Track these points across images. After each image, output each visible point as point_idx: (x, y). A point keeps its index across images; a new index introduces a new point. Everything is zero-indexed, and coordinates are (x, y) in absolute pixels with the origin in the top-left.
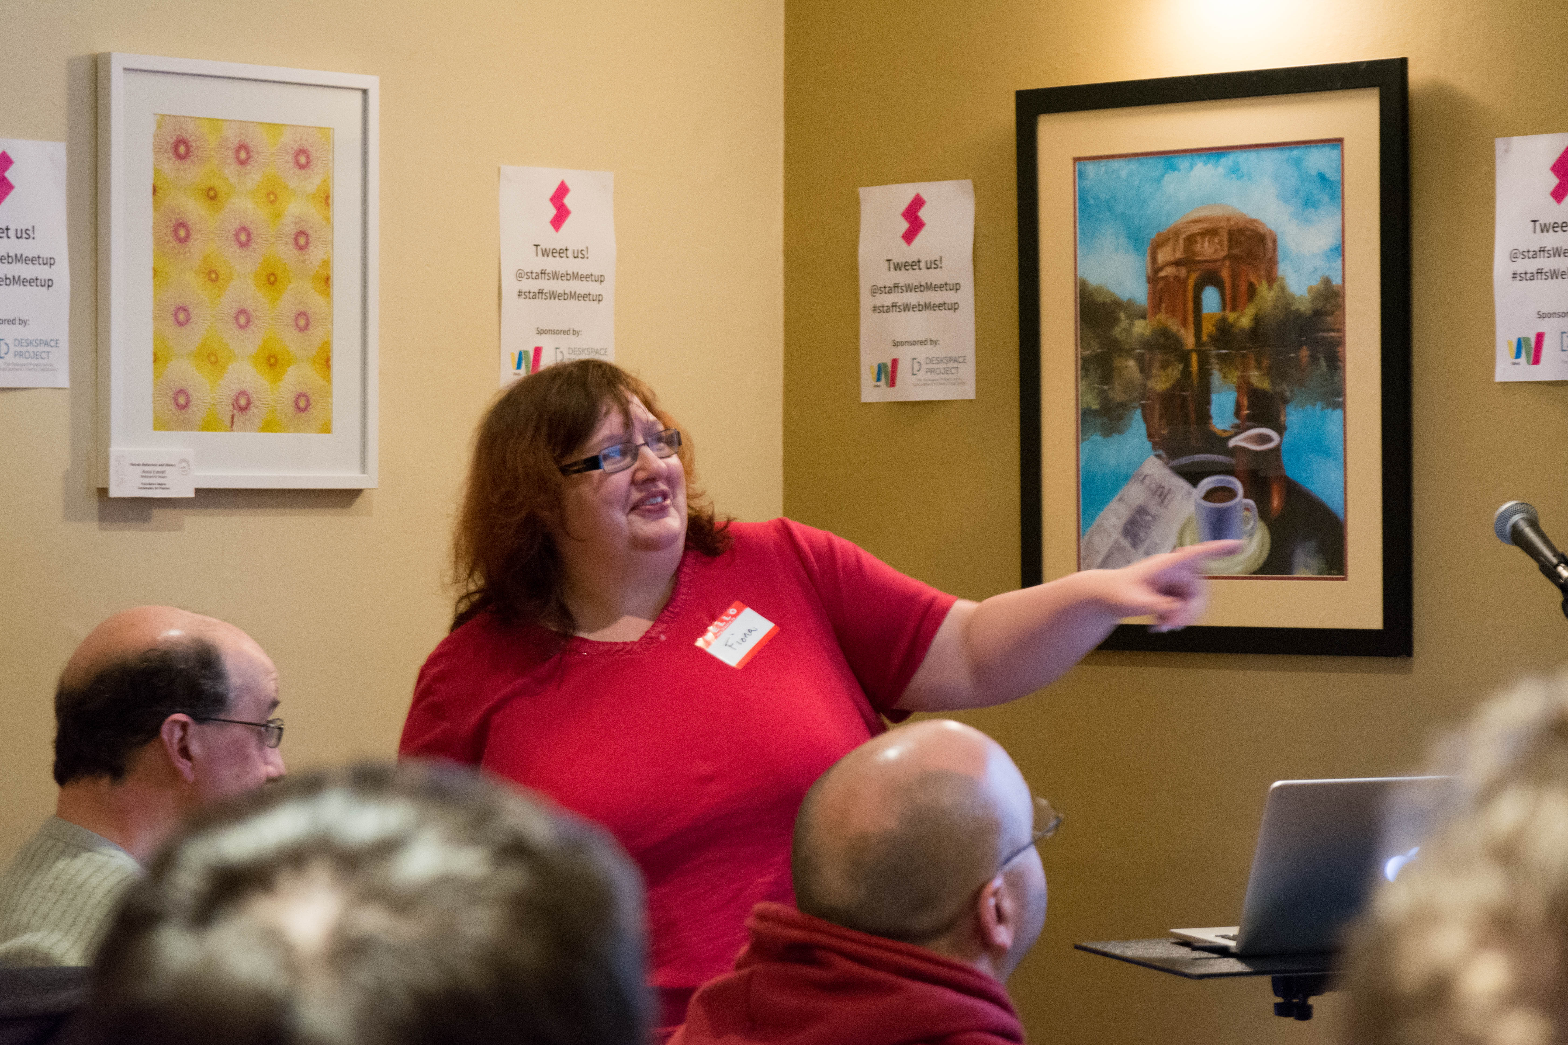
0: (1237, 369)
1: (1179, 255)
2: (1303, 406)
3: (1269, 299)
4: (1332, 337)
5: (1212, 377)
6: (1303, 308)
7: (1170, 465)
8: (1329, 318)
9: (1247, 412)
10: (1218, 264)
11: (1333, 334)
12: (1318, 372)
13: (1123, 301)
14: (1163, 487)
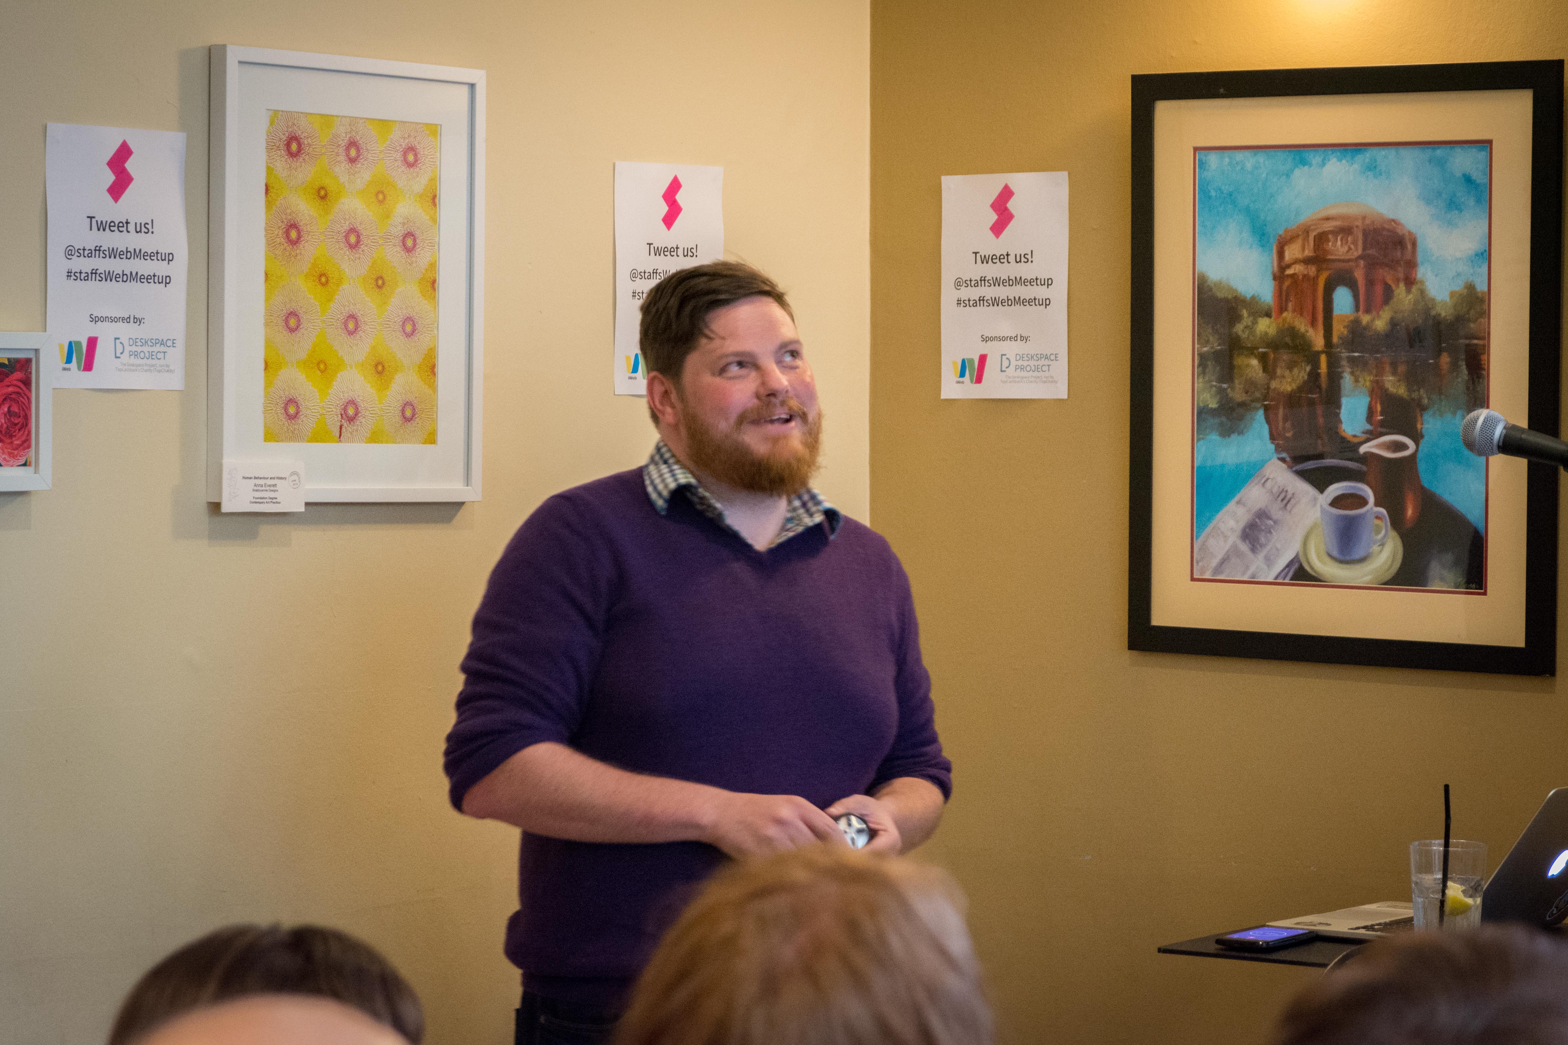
0: (1370, 373)
1: (1308, 253)
2: (1441, 415)
3: (1407, 302)
4: (1476, 345)
5: (1342, 381)
6: (1443, 314)
7: (1294, 469)
8: (1472, 325)
9: (1380, 418)
10: (1350, 263)
11: (1476, 341)
12: (1460, 380)
13: (1246, 297)
14: (1287, 491)
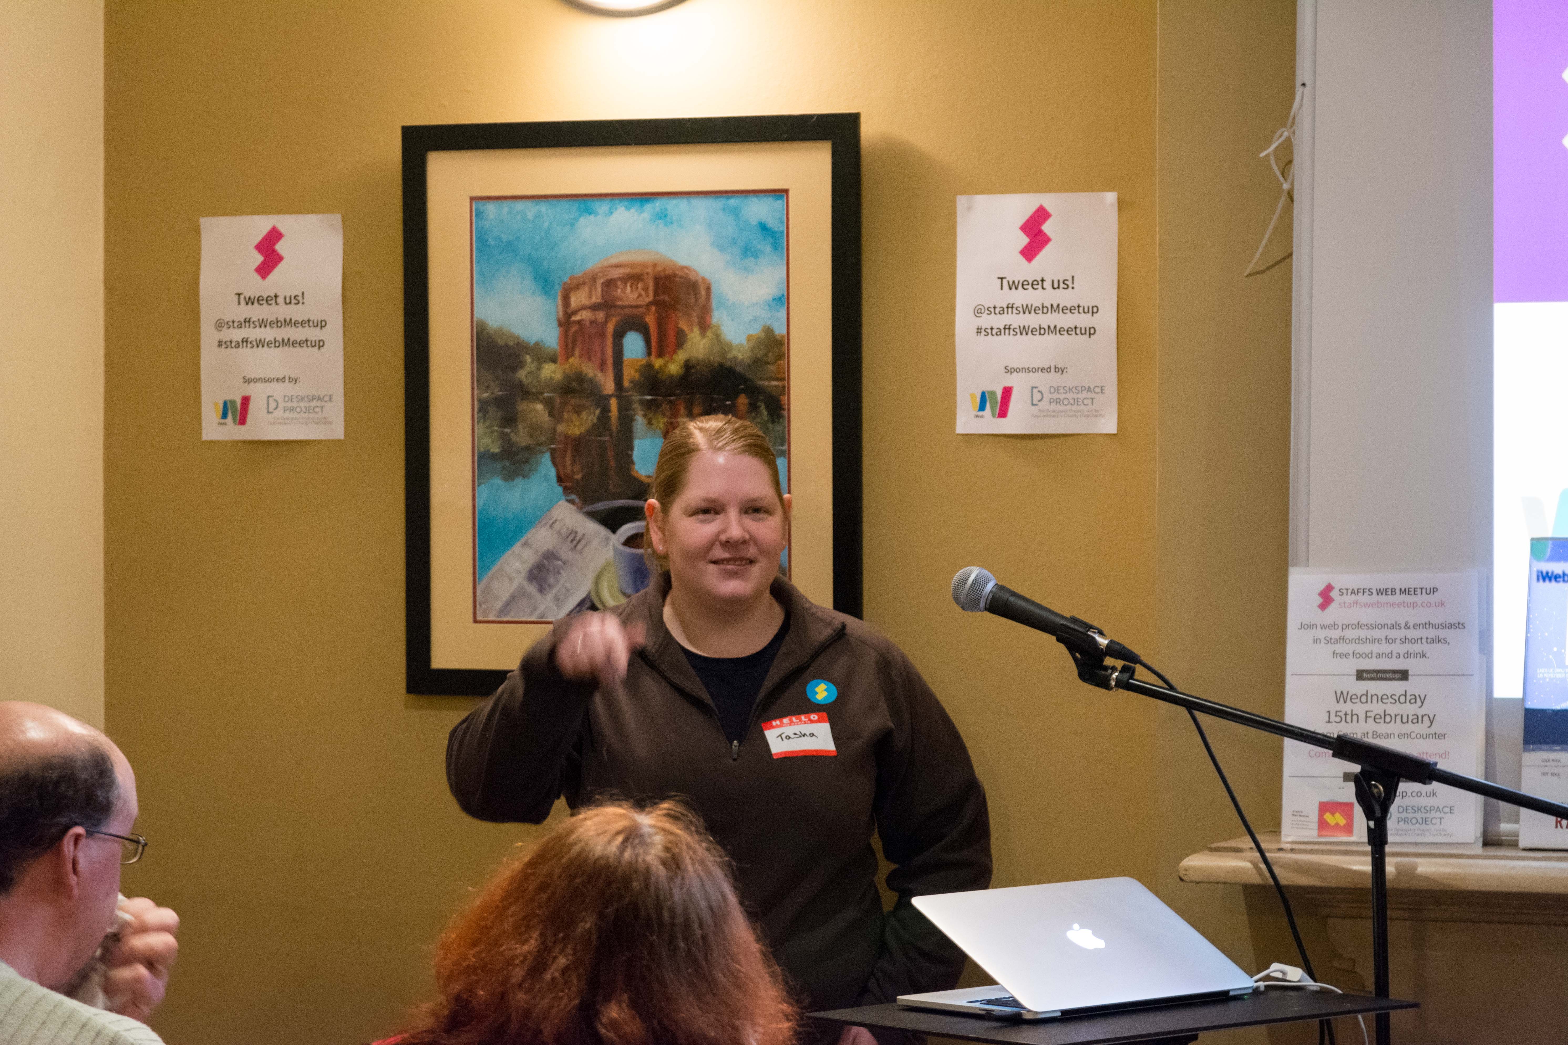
0: (664, 415)
1: (596, 299)
3: (701, 346)
4: (776, 386)
5: (634, 424)
6: (740, 357)
7: (585, 510)
8: (771, 367)
10: (641, 309)
11: (775, 383)
13: (529, 344)
14: (576, 533)
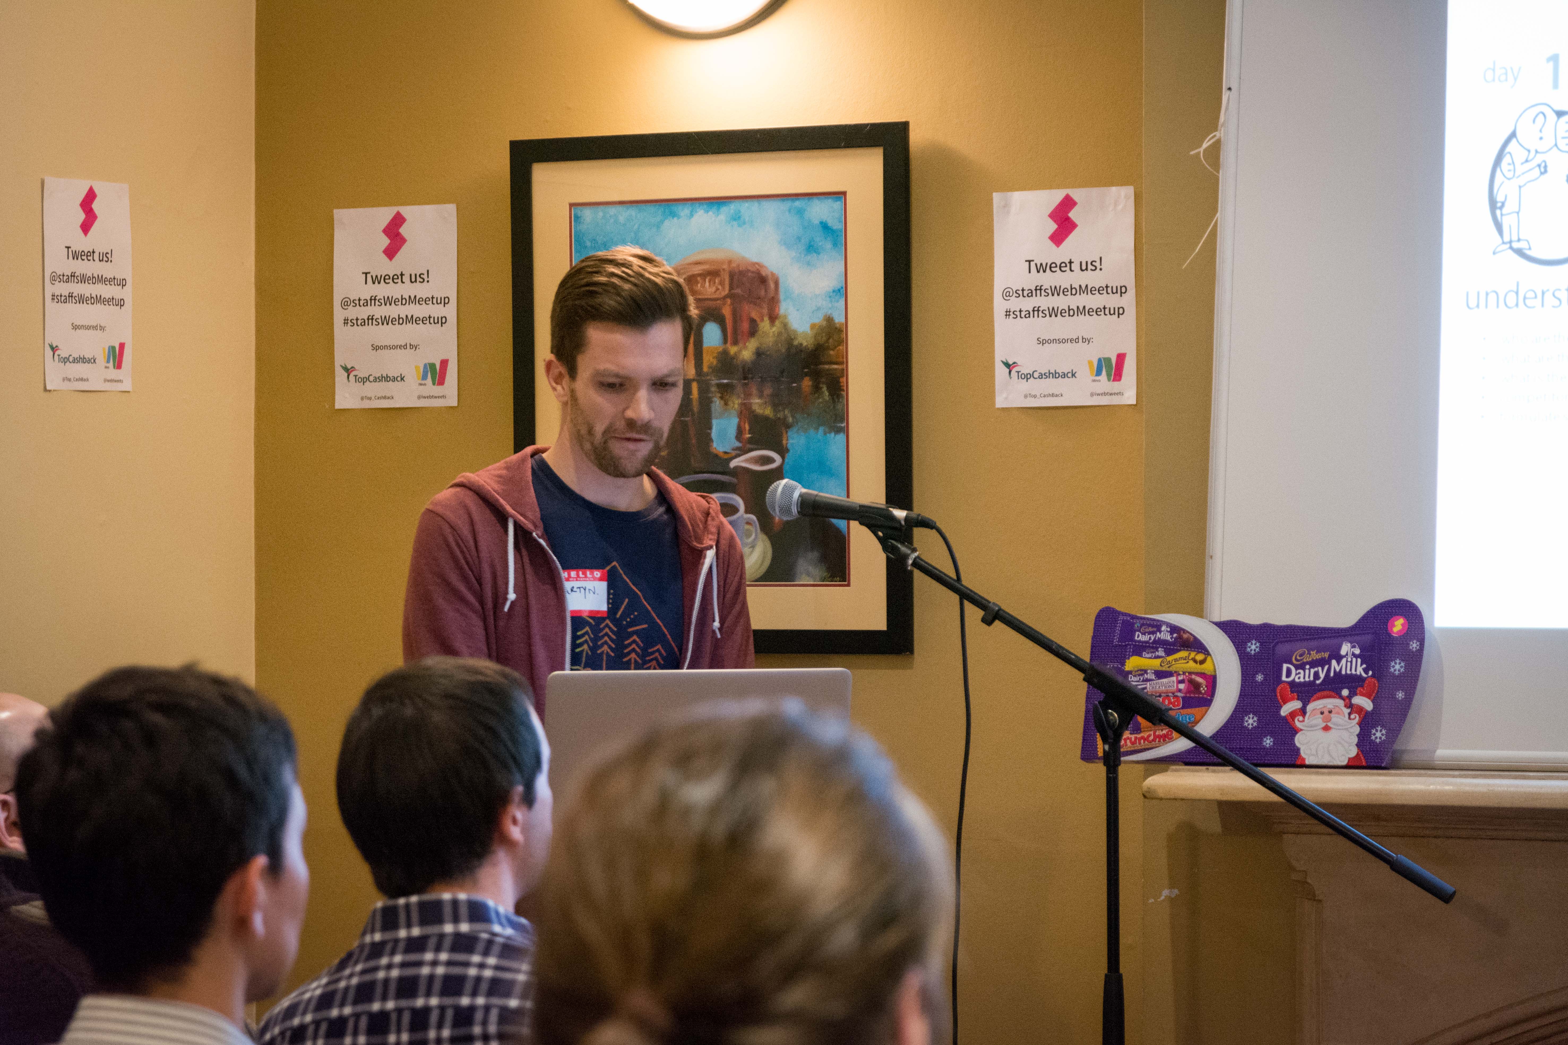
0: (739, 397)
2: (805, 432)
3: (771, 334)
4: (836, 369)
5: (713, 405)
6: (805, 344)
8: (832, 352)
9: (749, 436)
10: (718, 302)
11: (835, 366)
12: (821, 400)
